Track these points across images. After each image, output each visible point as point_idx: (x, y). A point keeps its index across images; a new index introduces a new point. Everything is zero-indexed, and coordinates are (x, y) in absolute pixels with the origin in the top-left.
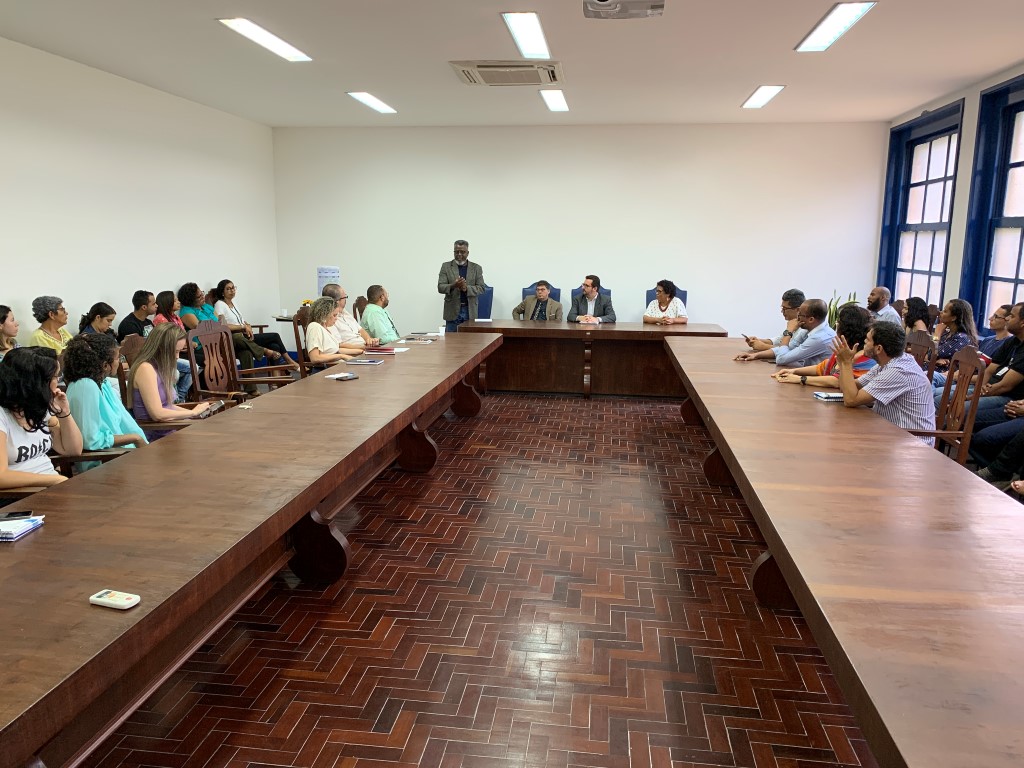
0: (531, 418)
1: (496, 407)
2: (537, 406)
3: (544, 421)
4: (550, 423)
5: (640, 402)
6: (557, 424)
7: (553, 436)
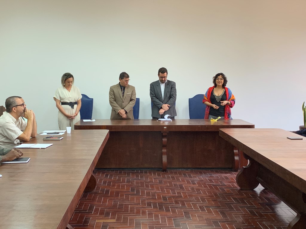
0: (133, 190)
1: (105, 182)
2: (134, 179)
3: (143, 192)
4: (148, 194)
5: (201, 173)
6: (154, 195)
7: (155, 207)
